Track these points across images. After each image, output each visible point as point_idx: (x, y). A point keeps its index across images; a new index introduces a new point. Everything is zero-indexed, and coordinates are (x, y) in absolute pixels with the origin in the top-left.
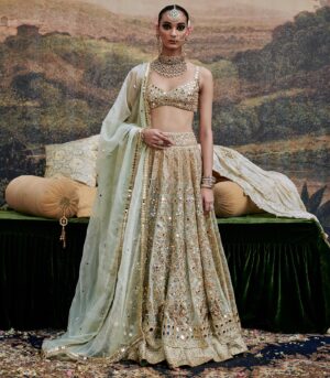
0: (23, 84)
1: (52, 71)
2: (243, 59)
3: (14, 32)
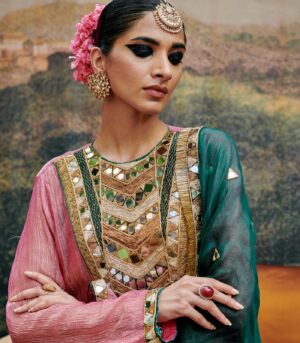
3: (43, 66)
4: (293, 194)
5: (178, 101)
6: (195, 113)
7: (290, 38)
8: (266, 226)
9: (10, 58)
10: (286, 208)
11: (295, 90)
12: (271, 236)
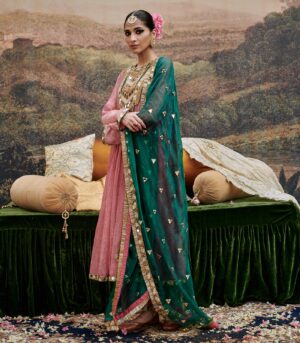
0: (20, 92)
1: (47, 79)
2: (219, 59)
3: (11, 46)
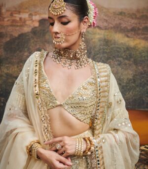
3: (37, 24)
4: (140, 80)
5: (93, 40)
6: (100, 45)
7: (141, 14)
8: (129, 93)
9: (23, 21)
10: (138, 86)
11: (143, 36)
12: (131, 97)
